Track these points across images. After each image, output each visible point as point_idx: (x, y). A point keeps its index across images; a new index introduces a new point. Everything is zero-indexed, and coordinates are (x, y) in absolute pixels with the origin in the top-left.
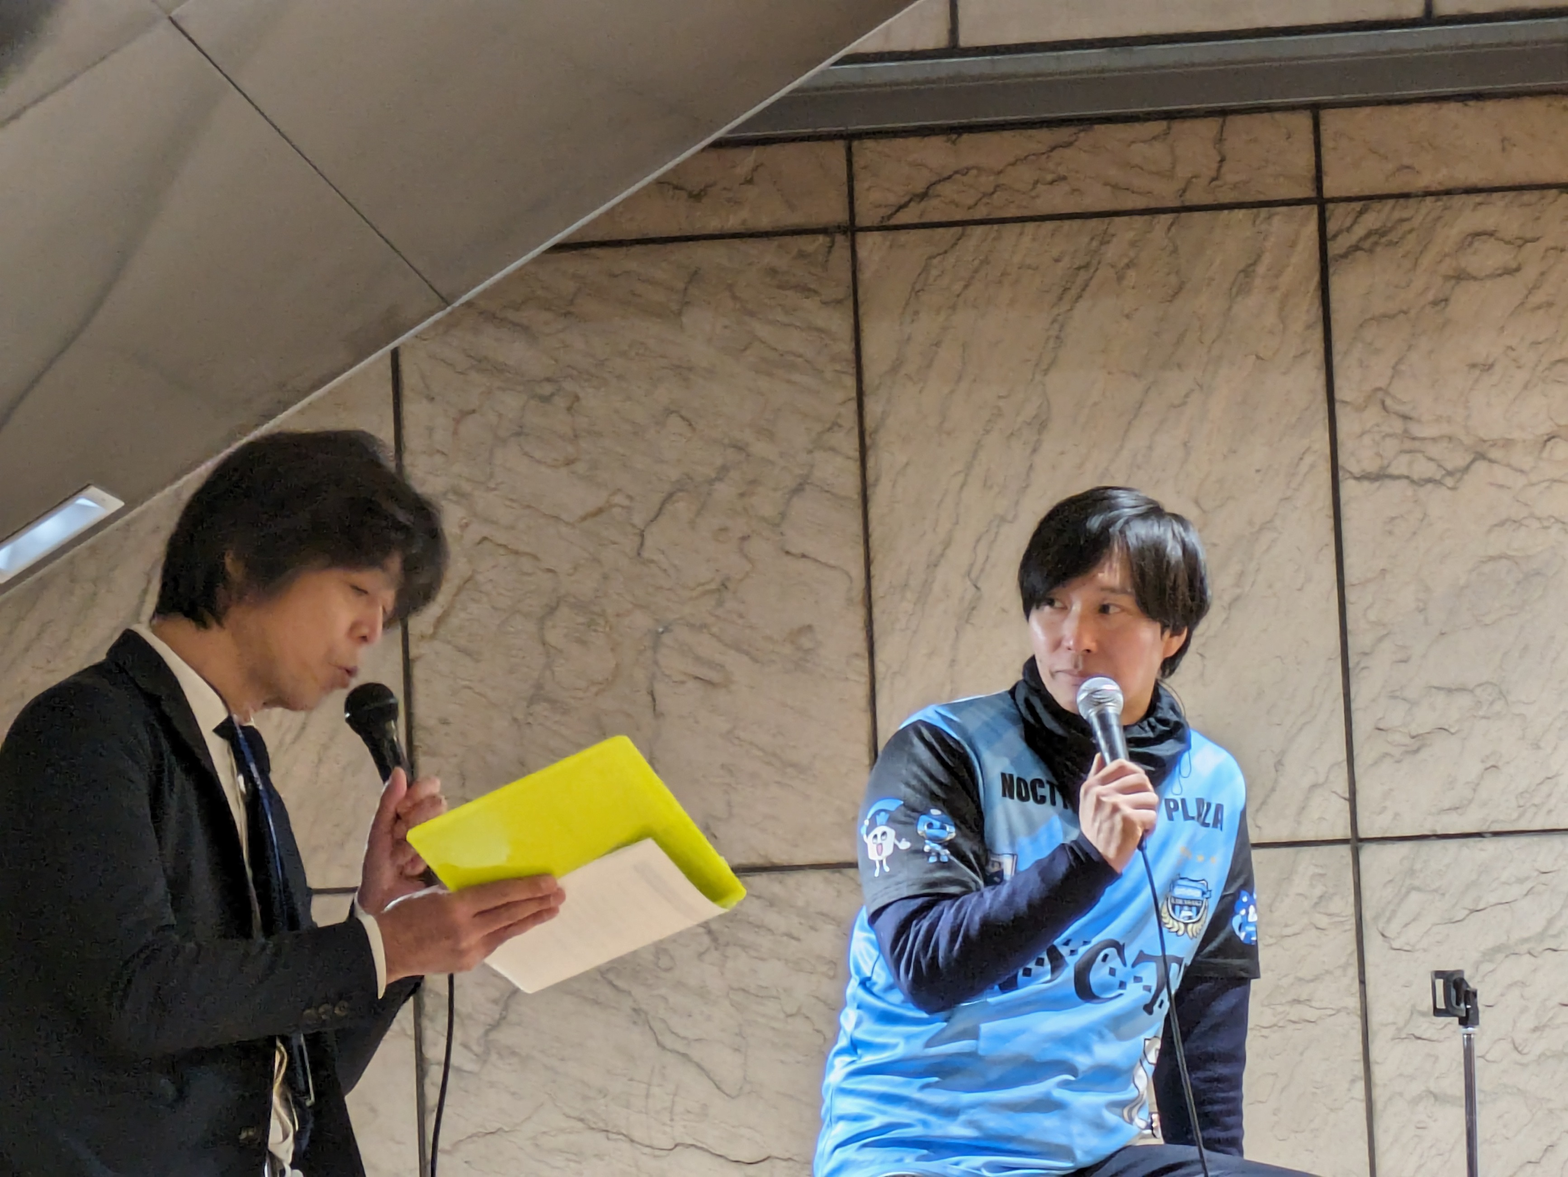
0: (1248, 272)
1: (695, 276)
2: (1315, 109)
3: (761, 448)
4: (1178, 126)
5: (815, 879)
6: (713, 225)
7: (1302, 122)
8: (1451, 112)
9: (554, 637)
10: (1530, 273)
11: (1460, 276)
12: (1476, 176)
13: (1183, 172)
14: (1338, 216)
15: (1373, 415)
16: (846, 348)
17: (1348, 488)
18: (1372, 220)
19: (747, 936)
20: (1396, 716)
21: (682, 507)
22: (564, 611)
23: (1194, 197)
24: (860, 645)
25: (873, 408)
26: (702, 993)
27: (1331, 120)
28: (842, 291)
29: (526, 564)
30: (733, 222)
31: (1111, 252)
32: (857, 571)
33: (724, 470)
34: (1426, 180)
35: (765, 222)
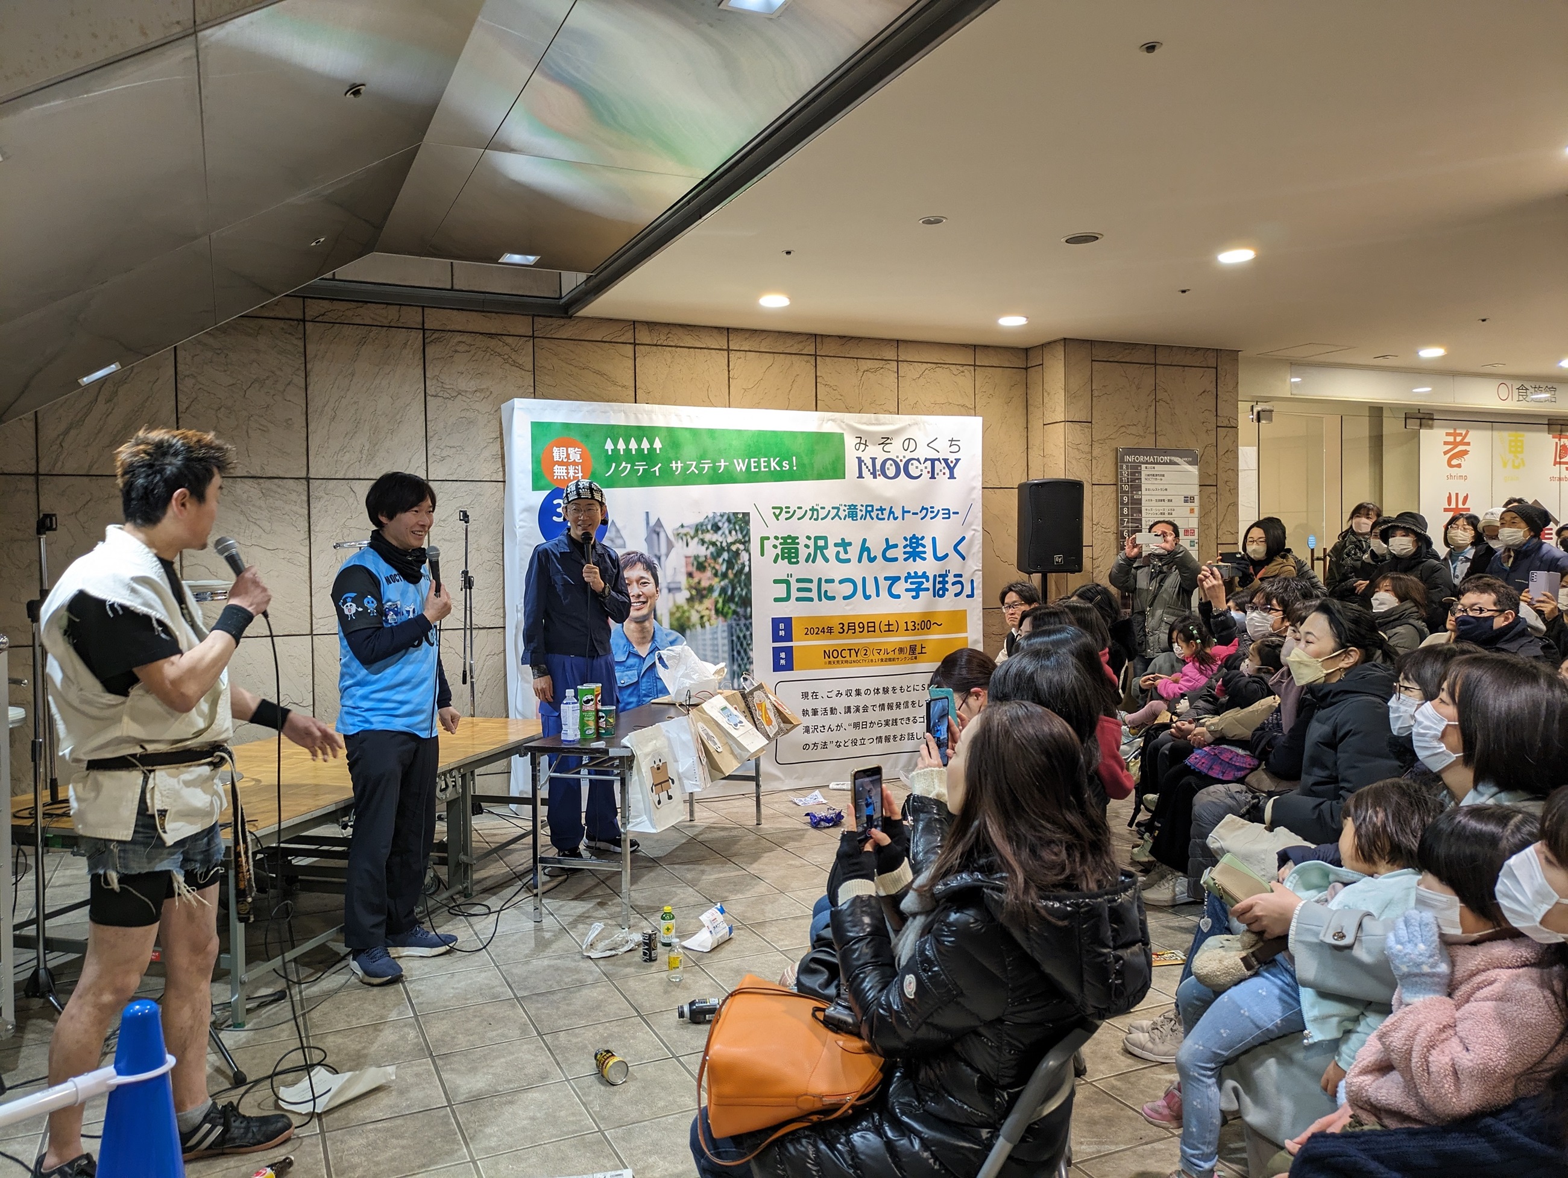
0: (405, 344)
1: (261, 327)
2: (423, 307)
3: (278, 373)
4: (390, 307)
5: (291, 481)
6: (266, 315)
7: (420, 309)
8: (455, 312)
9: (220, 416)
10: (472, 352)
11: (456, 351)
12: (460, 329)
13: (390, 318)
14: (428, 334)
15: (435, 381)
16: (302, 350)
17: (428, 398)
18: (436, 335)
19: (272, 494)
20: (438, 452)
21: (257, 385)
22: (223, 409)
23: (392, 324)
24: (304, 424)
25: (309, 366)
26: (260, 508)
27: (427, 310)
28: (301, 336)
29: (212, 396)
30: (271, 315)
31: (371, 334)
32: (304, 406)
33: (268, 377)
34: (448, 328)
35: (280, 316)
